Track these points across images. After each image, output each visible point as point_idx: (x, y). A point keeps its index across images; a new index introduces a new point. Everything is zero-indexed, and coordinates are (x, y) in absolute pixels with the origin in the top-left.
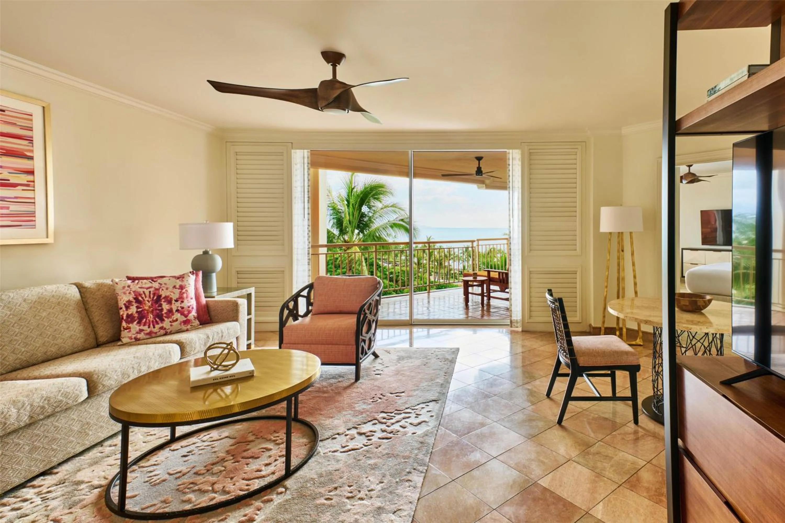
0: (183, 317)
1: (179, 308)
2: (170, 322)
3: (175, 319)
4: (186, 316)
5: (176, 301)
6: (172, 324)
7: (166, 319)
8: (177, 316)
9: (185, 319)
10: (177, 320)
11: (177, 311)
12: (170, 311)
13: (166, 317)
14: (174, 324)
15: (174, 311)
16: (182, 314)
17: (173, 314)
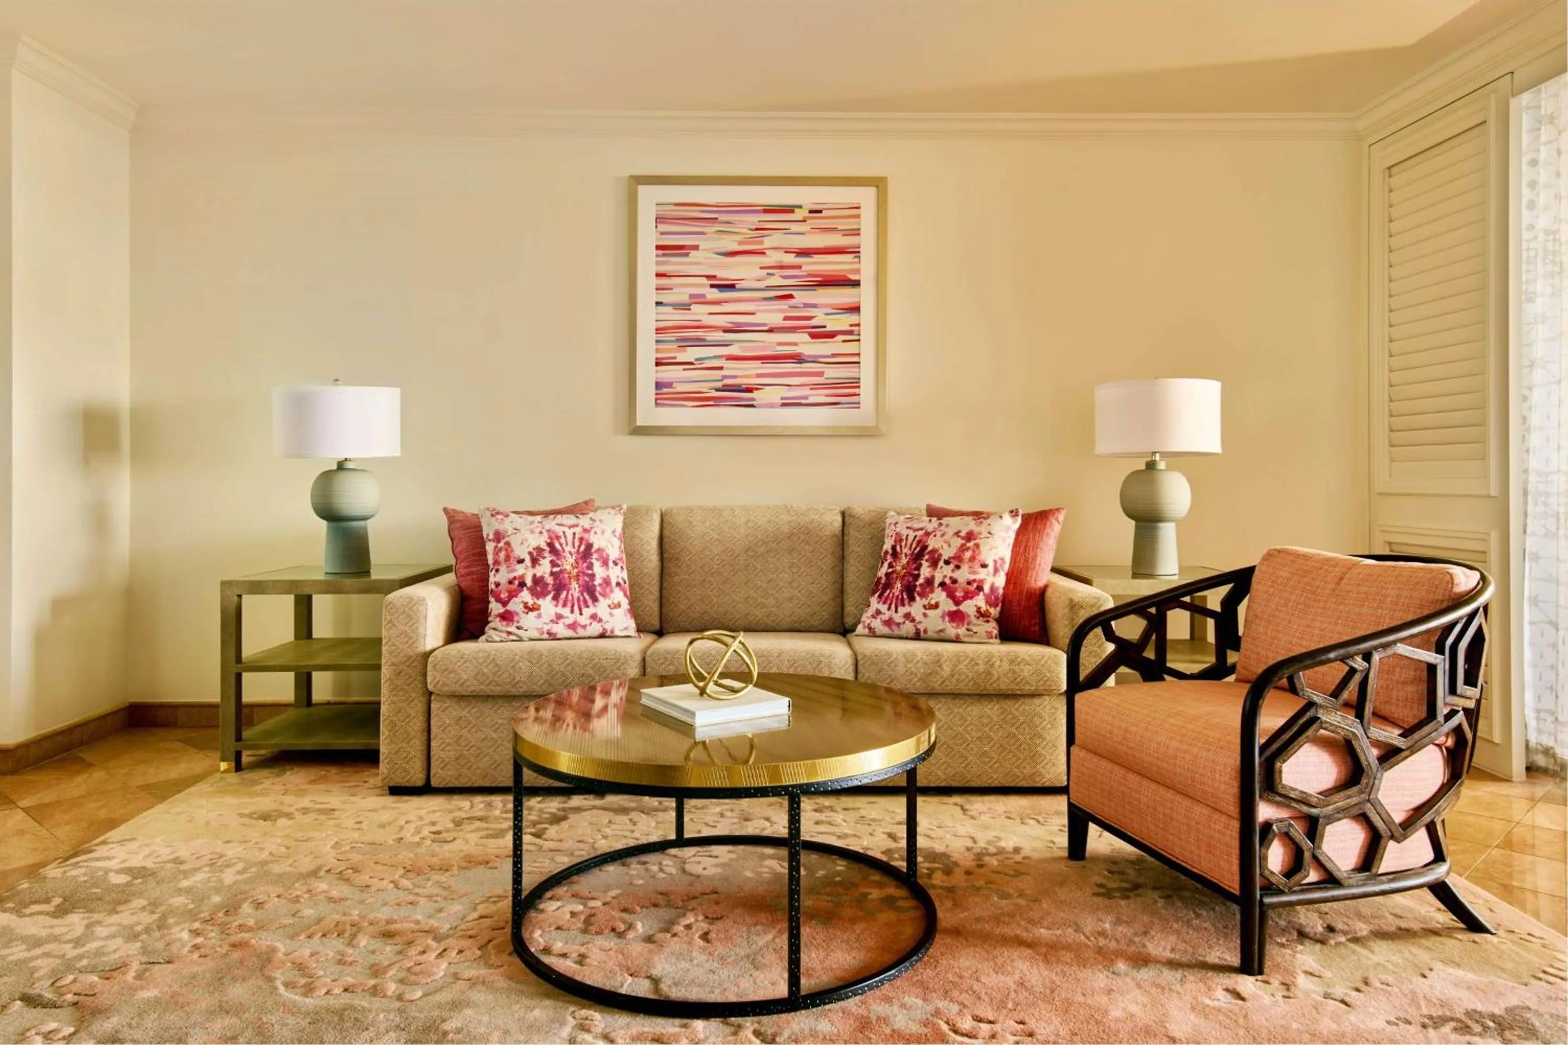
0: (950, 602)
1: (948, 581)
2: (924, 607)
3: (933, 602)
4: (957, 603)
5: (947, 562)
6: (928, 612)
7: (918, 598)
8: (939, 596)
9: (954, 608)
10: (936, 606)
11: (942, 584)
12: (930, 582)
13: (919, 594)
14: (931, 613)
15: (936, 584)
16: (951, 595)
17: (932, 591)
